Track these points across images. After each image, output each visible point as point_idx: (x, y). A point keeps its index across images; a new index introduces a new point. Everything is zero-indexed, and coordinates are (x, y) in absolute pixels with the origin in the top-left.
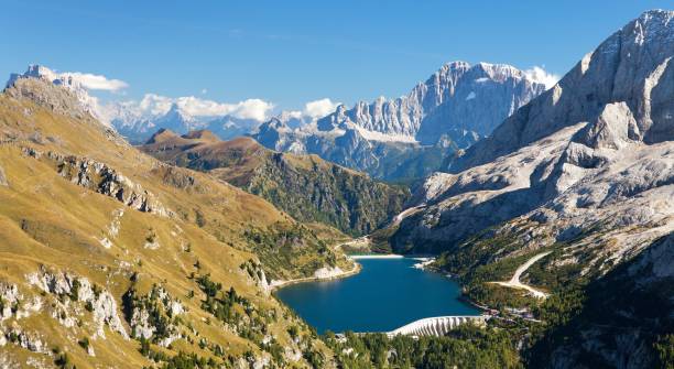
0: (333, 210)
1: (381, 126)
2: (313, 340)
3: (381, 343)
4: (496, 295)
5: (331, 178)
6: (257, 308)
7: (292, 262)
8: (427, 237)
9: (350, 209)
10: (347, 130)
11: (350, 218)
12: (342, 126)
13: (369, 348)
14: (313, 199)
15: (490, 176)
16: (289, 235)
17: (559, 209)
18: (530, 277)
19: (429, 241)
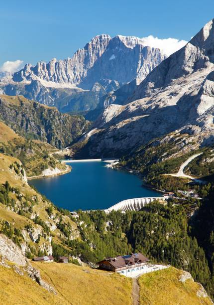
0: (35, 133)
1: (55, 77)
2: (63, 216)
3: (101, 217)
4: (170, 183)
5: (33, 111)
6: (24, 195)
7: (26, 165)
8: (110, 147)
9: (46, 131)
10: (32, 81)
11: (47, 137)
12: (28, 78)
13: (93, 221)
14: (22, 125)
15: (149, 105)
16: (23, 147)
17: (201, 125)
18: (190, 170)
19: (112, 150)
